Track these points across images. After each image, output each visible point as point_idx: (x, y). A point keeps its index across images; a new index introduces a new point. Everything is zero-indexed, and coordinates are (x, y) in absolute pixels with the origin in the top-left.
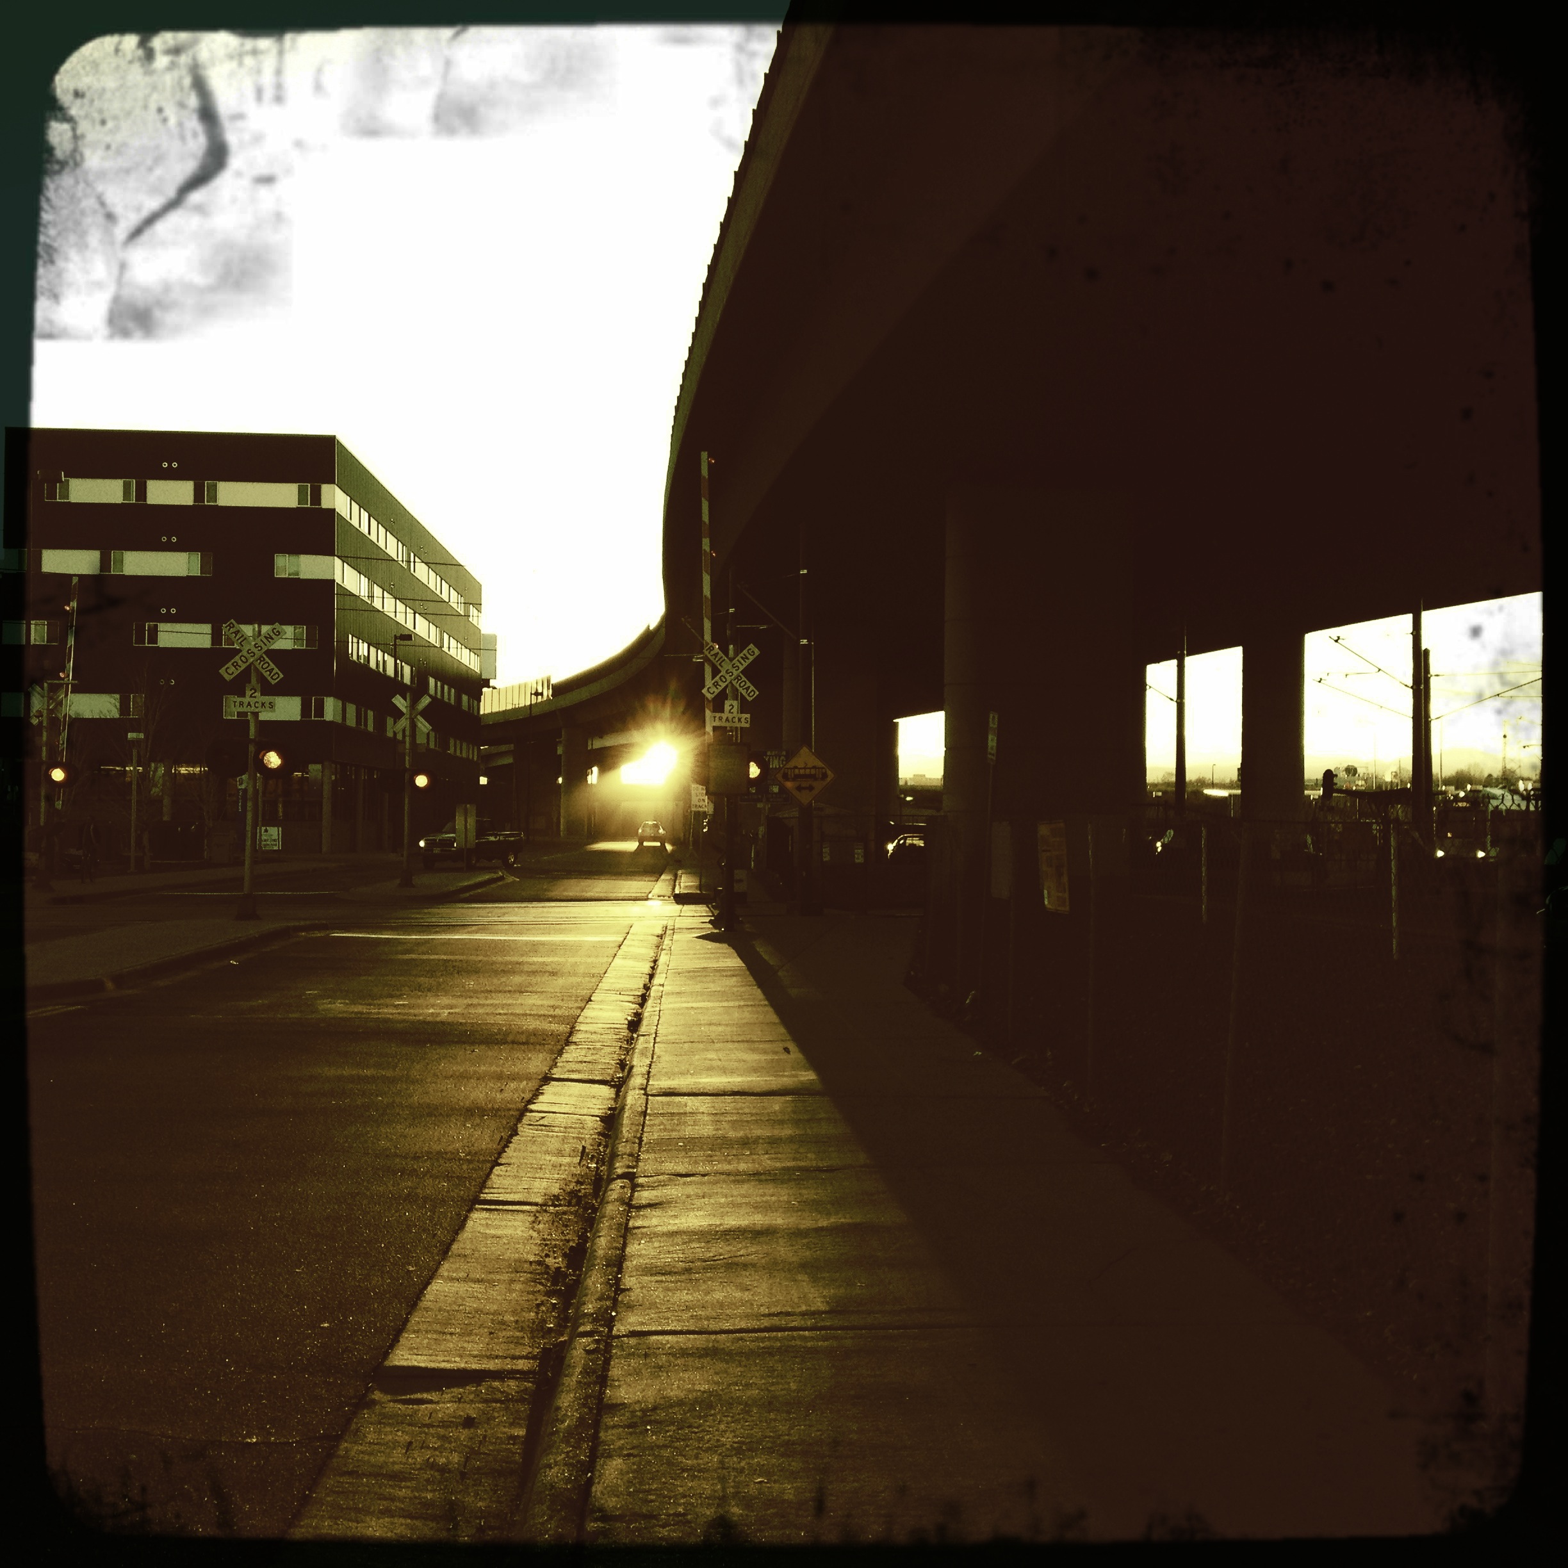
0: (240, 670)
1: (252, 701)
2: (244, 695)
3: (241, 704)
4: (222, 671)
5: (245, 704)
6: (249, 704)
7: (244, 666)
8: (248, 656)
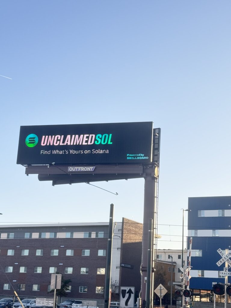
0: (222, 263)
1: (226, 272)
2: (223, 270)
3: (223, 273)
4: (217, 263)
5: (224, 273)
6: (225, 273)
7: (223, 262)
8: (224, 259)
